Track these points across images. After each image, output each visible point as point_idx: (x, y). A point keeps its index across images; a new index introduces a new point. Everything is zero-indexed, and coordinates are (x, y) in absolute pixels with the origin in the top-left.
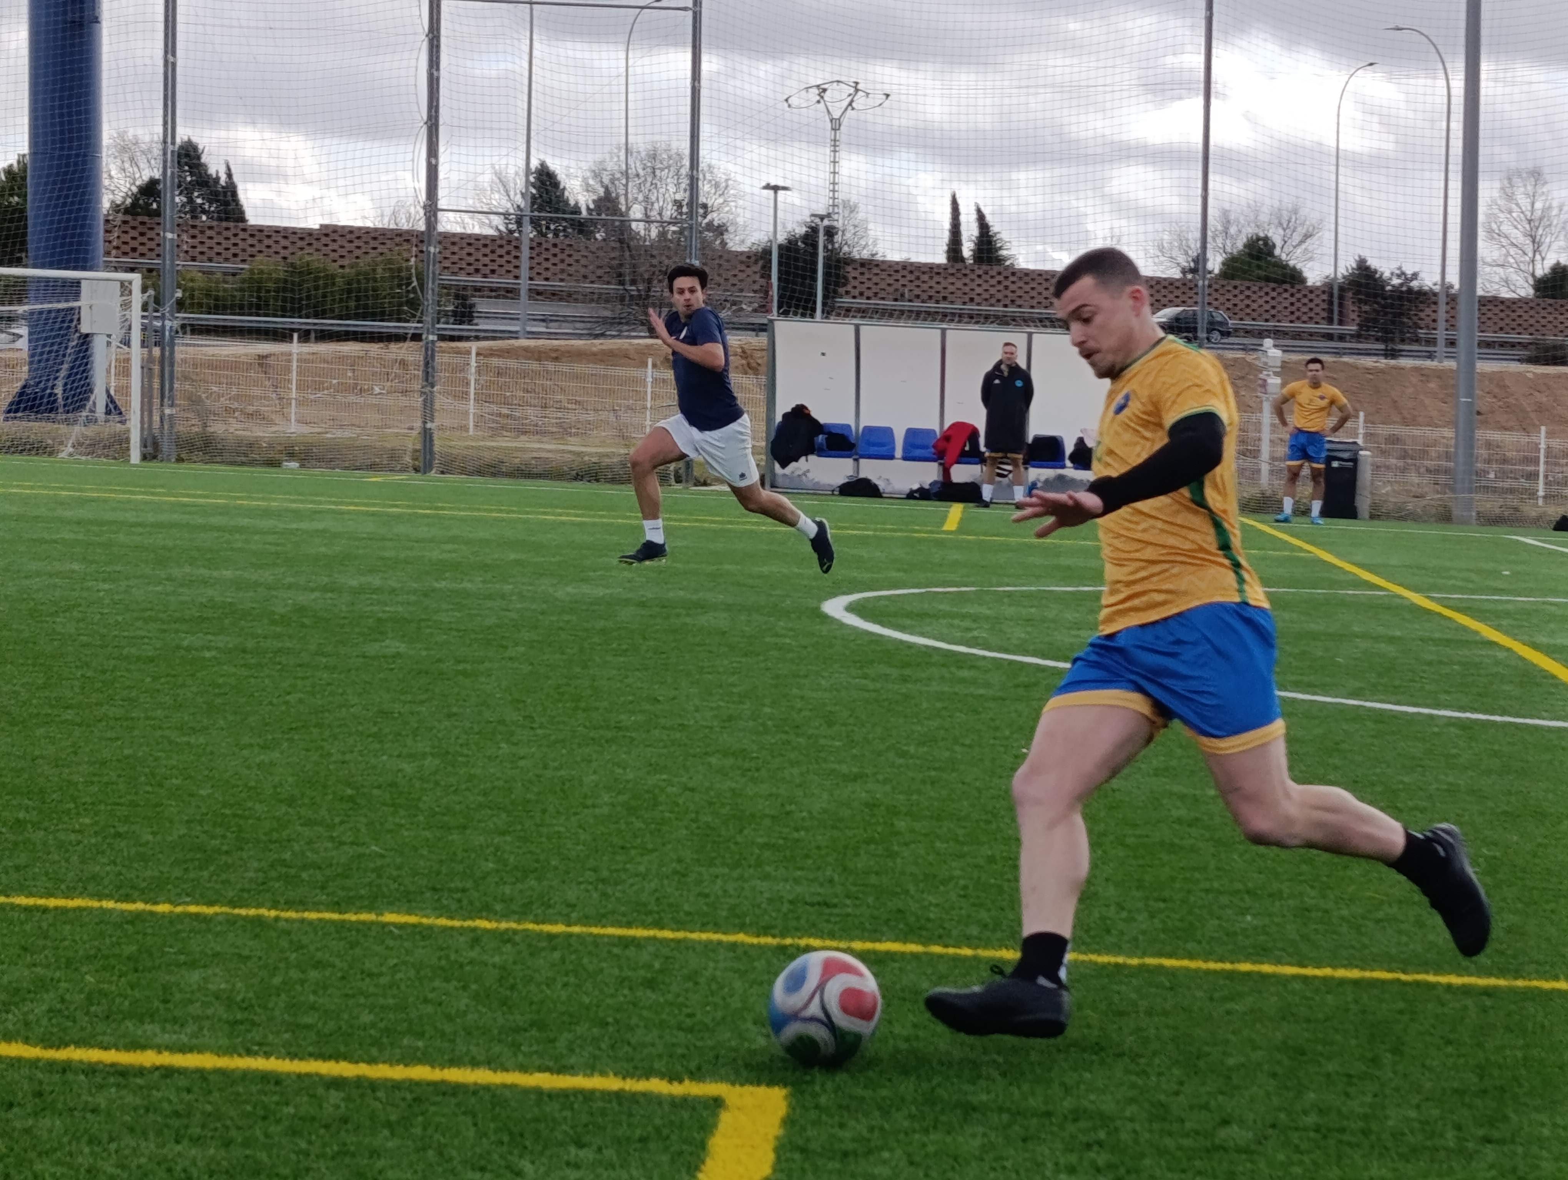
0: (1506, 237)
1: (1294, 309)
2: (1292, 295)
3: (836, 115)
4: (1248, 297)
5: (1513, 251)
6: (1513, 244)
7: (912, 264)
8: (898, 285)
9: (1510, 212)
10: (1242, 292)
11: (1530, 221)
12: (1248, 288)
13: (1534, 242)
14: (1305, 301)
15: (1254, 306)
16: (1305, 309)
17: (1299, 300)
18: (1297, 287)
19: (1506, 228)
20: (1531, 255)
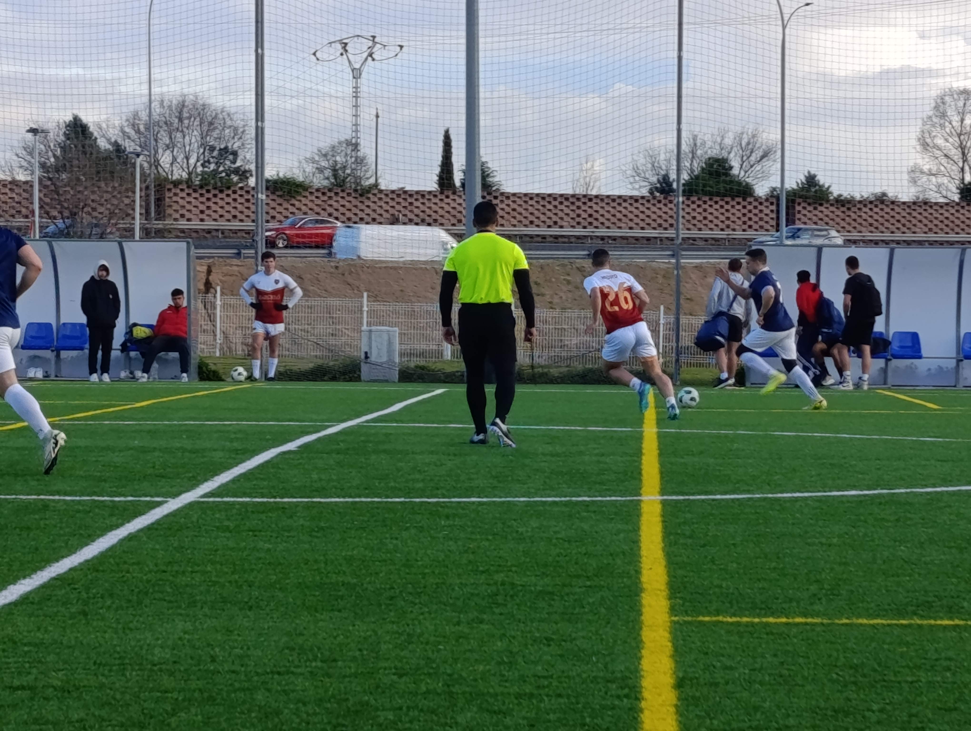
0: (939, 149)
1: (746, 219)
2: (744, 207)
3: (357, 66)
4: (705, 210)
5: (944, 161)
6: (946, 156)
7: (405, 192)
8: (392, 211)
9: (942, 126)
10: (699, 206)
11: (959, 135)
12: (705, 202)
13: (963, 154)
14: (756, 211)
15: (710, 217)
16: (755, 219)
17: (750, 211)
18: (749, 199)
19: (940, 141)
20: (961, 164)
